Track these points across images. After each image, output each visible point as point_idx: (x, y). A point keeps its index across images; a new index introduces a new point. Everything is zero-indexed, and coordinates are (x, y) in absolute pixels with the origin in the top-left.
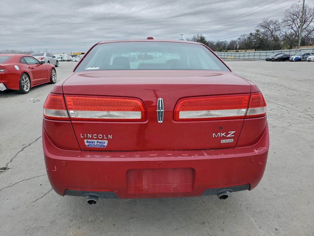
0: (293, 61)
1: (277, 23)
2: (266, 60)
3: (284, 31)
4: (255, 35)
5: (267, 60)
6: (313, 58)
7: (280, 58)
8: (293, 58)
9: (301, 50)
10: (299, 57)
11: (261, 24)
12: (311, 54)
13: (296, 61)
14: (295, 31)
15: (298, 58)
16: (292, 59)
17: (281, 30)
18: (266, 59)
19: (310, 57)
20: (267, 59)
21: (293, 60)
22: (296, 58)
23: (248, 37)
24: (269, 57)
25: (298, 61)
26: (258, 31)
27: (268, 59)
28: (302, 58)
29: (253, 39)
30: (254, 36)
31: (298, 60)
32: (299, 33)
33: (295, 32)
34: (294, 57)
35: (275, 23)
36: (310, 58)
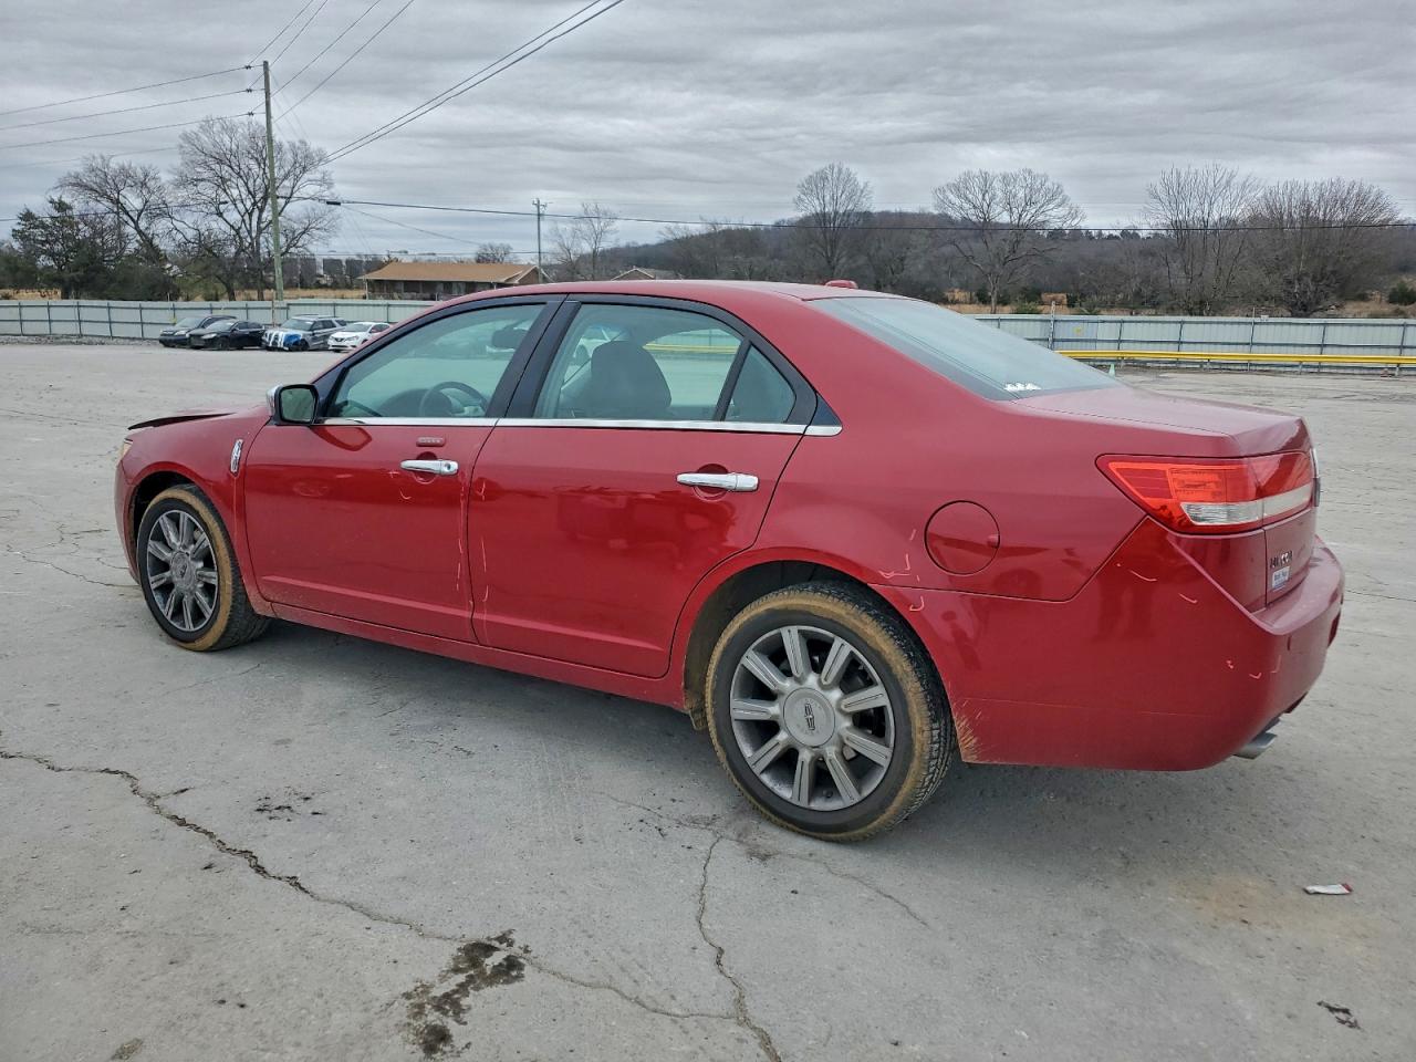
0: (281, 350)
1: (151, 184)
2: (161, 341)
3: (189, 220)
4: (48, 221)
5: (170, 342)
6: (349, 339)
7: (226, 337)
8: (276, 338)
9: (291, 307)
10: (301, 333)
11: (76, 177)
12: (336, 324)
13: (290, 350)
14: (232, 226)
15: (296, 336)
16: (274, 343)
17: (177, 216)
18: (158, 337)
19: (338, 335)
20: (168, 338)
21: (280, 343)
22: (290, 337)
23: (14, 230)
24: (172, 328)
25: (297, 350)
26: (61, 206)
27: (172, 338)
28: (309, 339)
29: (43, 243)
30: (44, 226)
31: (296, 343)
32: (254, 235)
33: (233, 232)
34: (282, 334)
35: (144, 184)
36: (342, 339)
